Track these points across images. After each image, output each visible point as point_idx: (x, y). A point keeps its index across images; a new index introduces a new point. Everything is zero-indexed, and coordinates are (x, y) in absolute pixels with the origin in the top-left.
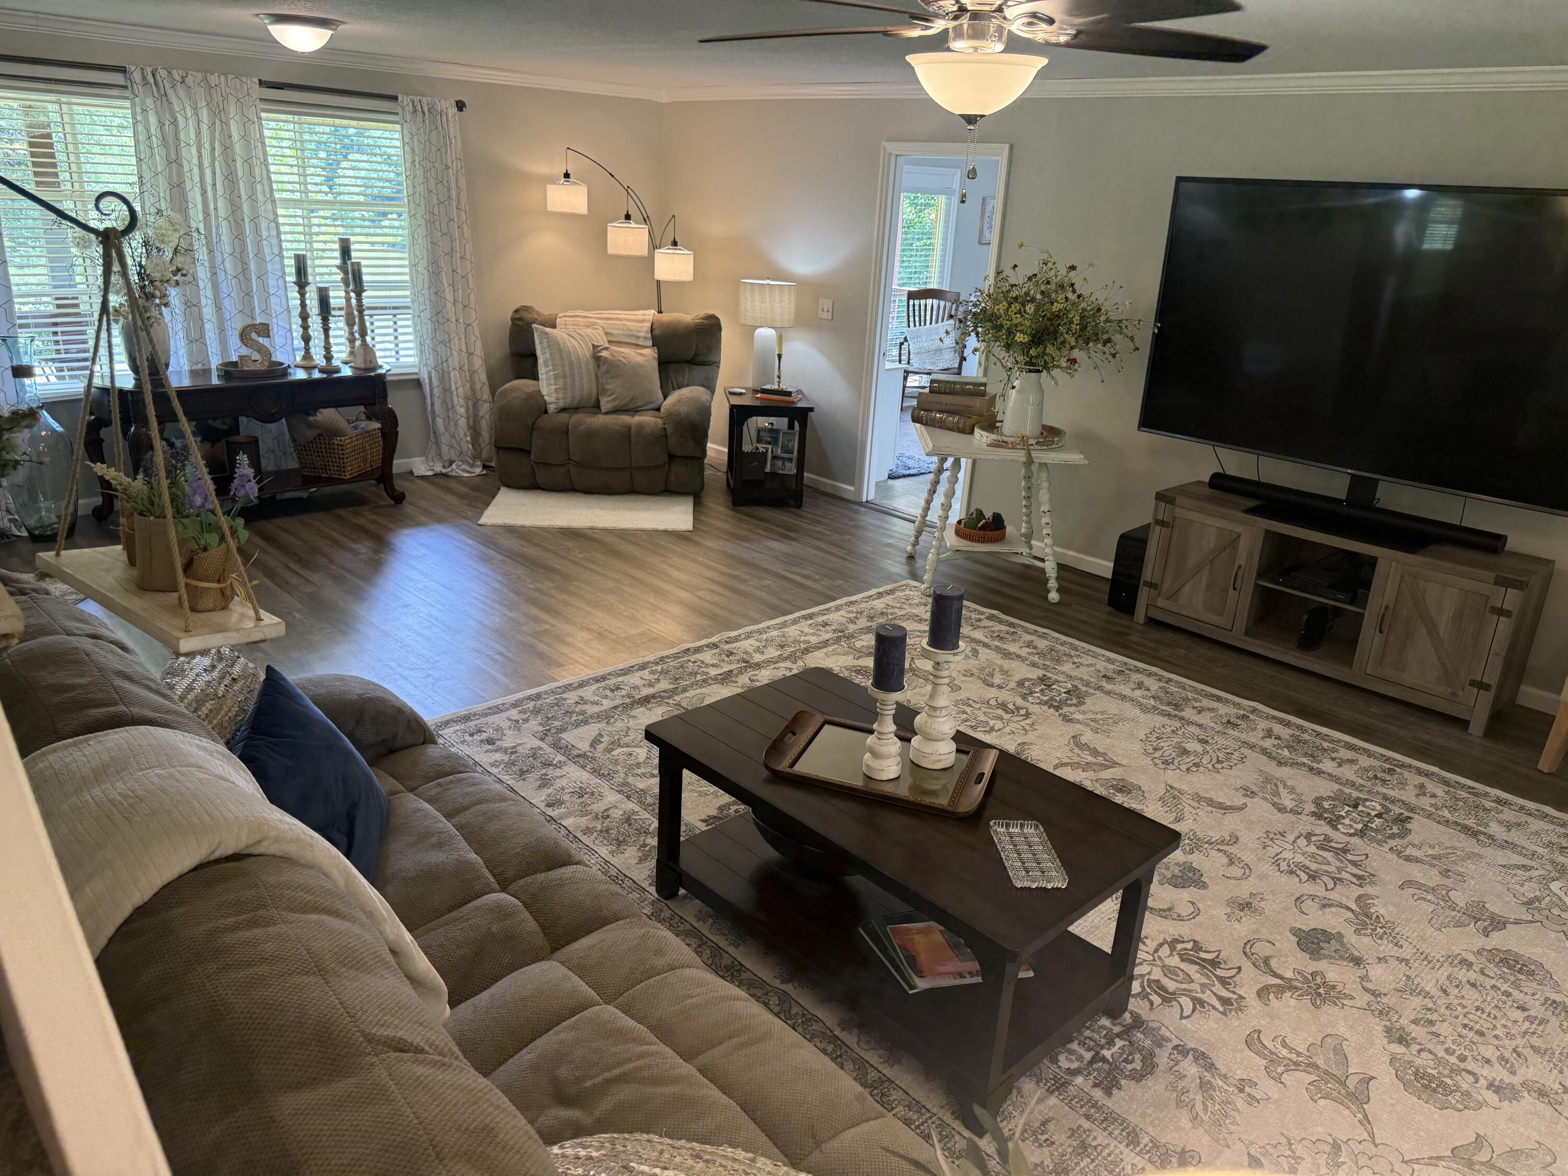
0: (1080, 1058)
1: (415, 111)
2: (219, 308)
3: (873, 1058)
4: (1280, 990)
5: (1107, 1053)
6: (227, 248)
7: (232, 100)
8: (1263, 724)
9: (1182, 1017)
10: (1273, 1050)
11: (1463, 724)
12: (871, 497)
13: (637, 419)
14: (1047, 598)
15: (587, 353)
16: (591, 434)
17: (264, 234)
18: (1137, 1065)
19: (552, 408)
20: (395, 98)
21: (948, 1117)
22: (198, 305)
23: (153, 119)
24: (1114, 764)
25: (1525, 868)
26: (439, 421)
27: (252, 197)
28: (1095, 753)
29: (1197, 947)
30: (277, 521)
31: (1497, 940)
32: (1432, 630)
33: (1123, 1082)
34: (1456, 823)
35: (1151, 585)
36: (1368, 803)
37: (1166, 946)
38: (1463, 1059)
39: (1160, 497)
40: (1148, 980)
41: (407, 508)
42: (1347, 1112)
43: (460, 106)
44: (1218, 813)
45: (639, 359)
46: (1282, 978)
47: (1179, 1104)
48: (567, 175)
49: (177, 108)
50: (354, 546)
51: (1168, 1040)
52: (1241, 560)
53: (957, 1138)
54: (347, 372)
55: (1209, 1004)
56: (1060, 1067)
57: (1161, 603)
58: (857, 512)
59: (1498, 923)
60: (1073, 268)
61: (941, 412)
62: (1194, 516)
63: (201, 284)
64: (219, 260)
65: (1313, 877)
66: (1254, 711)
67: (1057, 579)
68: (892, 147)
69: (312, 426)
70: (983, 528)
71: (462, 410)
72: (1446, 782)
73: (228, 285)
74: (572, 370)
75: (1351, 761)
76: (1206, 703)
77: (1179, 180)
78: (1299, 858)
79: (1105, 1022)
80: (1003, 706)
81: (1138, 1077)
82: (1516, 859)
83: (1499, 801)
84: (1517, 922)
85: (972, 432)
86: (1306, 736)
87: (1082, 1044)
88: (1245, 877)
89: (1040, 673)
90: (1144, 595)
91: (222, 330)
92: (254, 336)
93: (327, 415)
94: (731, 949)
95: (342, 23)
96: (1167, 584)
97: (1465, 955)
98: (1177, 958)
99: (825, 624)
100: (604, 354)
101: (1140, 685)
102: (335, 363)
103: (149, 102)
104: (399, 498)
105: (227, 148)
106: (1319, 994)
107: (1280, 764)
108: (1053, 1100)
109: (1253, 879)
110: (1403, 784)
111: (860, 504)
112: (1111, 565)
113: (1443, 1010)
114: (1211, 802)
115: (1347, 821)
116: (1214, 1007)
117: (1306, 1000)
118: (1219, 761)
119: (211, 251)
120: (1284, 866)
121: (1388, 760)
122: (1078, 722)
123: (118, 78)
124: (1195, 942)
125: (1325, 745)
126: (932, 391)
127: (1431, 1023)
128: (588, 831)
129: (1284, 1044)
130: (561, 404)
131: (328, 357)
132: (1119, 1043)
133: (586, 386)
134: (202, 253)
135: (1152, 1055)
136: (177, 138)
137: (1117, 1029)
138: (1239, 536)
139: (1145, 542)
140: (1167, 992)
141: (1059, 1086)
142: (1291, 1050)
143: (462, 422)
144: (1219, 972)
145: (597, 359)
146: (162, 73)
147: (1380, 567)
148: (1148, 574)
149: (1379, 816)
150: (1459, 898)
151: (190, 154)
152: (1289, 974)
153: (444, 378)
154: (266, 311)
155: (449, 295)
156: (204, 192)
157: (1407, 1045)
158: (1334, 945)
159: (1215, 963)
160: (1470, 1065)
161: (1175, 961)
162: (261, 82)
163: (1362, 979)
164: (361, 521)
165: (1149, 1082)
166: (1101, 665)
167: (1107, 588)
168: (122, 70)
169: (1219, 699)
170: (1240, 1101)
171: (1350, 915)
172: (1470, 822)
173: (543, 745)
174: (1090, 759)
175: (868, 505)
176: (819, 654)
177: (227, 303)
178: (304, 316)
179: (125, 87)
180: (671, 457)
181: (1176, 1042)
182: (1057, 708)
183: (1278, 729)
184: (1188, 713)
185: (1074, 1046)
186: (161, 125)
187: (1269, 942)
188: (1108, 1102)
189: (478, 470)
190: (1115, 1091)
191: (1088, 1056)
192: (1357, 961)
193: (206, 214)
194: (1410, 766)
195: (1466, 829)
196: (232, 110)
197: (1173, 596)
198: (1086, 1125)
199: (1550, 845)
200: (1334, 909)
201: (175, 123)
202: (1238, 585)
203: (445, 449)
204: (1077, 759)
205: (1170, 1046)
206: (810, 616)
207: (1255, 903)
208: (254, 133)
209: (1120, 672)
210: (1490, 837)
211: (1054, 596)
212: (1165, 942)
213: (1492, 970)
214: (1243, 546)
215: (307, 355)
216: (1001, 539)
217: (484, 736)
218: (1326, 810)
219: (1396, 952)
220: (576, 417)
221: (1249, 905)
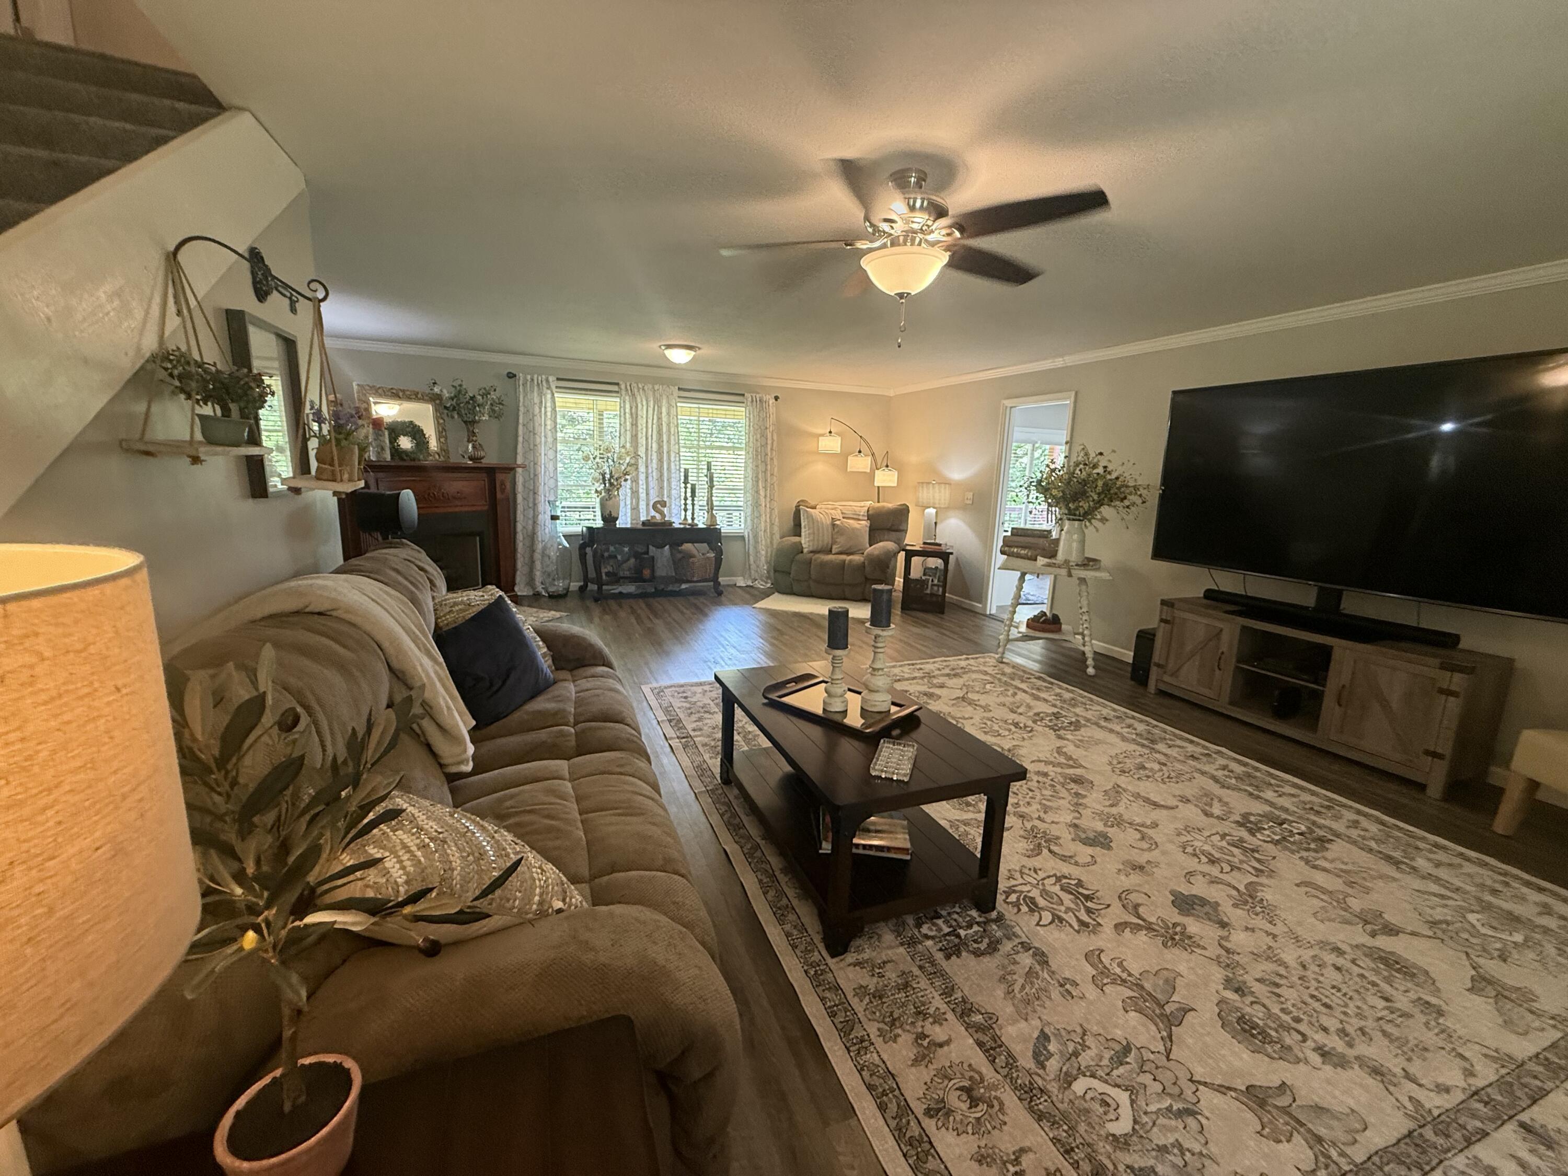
0: (940, 930)
1: (752, 401)
2: (647, 494)
3: (790, 893)
4: (1136, 928)
5: (962, 933)
6: (655, 466)
7: (664, 397)
8: (1222, 761)
9: (1038, 924)
10: (1108, 966)
11: (1422, 787)
12: (993, 612)
13: (851, 557)
14: (1085, 672)
15: (829, 522)
16: (823, 565)
17: (672, 459)
18: (983, 946)
19: (805, 550)
20: (743, 395)
21: (817, 939)
22: (637, 492)
23: (628, 406)
24: (1081, 766)
25: (1442, 897)
26: (751, 558)
27: (669, 442)
28: (1070, 758)
29: (1080, 884)
30: (658, 599)
31: (1383, 942)
32: (1385, 704)
33: (964, 954)
34: (1380, 852)
35: (1158, 665)
36: (1294, 824)
37: (1054, 878)
38: (1298, 1020)
39: (1164, 603)
40: (1025, 896)
41: (723, 598)
42: (1154, 1028)
43: (776, 398)
44: (1148, 808)
45: (858, 526)
46: (1144, 920)
47: (1002, 979)
48: (830, 432)
49: (639, 400)
50: (685, 611)
51: (1017, 936)
52: (1224, 648)
53: (816, 953)
54: (701, 526)
55: (1067, 922)
56: (920, 932)
57: (1167, 678)
58: (984, 620)
59: (1391, 931)
60: (1101, 454)
61: (1017, 547)
62: (1187, 615)
63: (641, 482)
64: (650, 471)
65: (1212, 861)
66: (1218, 752)
67: (1094, 659)
68: (1008, 403)
69: (680, 552)
70: (1044, 622)
71: (763, 553)
72: (1382, 823)
73: (653, 483)
74: (818, 530)
75: (1293, 795)
76: (1179, 742)
77: (1174, 392)
78: (1207, 848)
79: (974, 913)
80: (1016, 725)
81: (978, 954)
82: (1434, 888)
83: (1436, 845)
84: (1413, 934)
85: (1036, 560)
86: (1258, 774)
87: (946, 922)
88: (1150, 850)
89: (1055, 710)
90: (1154, 673)
91: (648, 505)
92: (659, 506)
93: (687, 546)
94: (743, 817)
95: (699, 349)
96: (1171, 665)
97: (1340, 945)
98: (1058, 887)
99: (921, 669)
100: (838, 522)
101: (1129, 726)
102: (696, 521)
103: (627, 398)
104: (720, 594)
105: (659, 419)
106: (1174, 939)
107: (1223, 787)
108: (901, 950)
109: (1156, 853)
110: (1337, 817)
111: (985, 615)
112: (1132, 654)
113: (1295, 979)
114: (1147, 800)
115: (1267, 832)
116: (1071, 925)
117: (1159, 940)
118: (1168, 777)
119: (647, 467)
120: (1189, 850)
121: (1330, 800)
122: (1068, 740)
123: (615, 388)
124: (1079, 880)
125: (1273, 781)
126: (1012, 534)
127: (1277, 985)
128: (705, 745)
129: (1120, 965)
130: (811, 549)
131: (693, 519)
132: (976, 928)
133: (827, 539)
134: (642, 469)
135: (998, 942)
136: (637, 414)
137: (978, 919)
138: (1221, 630)
139: (1154, 635)
140: (1037, 906)
141: (912, 943)
142: (1124, 970)
143: (763, 559)
144: (1089, 904)
145: (834, 525)
146: (634, 385)
147: (1336, 655)
148: (1156, 658)
149: (1301, 834)
150: (1355, 904)
151: (642, 422)
152: (1153, 920)
153: (756, 537)
154: (669, 496)
155: (762, 493)
156: (647, 439)
157: (1243, 995)
158: (1207, 908)
159: (1088, 898)
160: (1302, 1027)
161: (1056, 889)
162: (679, 389)
163: (1222, 938)
164: (696, 601)
165: (986, 959)
166: (1105, 712)
167: (1130, 669)
168: (617, 384)
169: (1192, 742)
170: (1055, 993)
171: (1235, 893)
172: (1397, 854)
173: (711, 703)
174: (1062, 760)
175: (991, 616)
176: (906, 683)
177: (651, 492)
178: (686, 499)
179: (617, 392)
180: (866, 579)
181: (1024, 939)
182: (1055, 731)
183: (1234, 766)
184: (1161, 747)
185: (940, 922)
186: (631, 408)
187: (1146, 894)
188: (944, 964)
189: (769, 585)
190: (954, 958)
191: (946, 930)
192: (1223, 925)
193: (647, 449)
194: (1351, 807)
195: (1388, 858)
196: (664, 402)
197: (1174, 674)
198: (916, 971)
199: (1482, 886)
200: (1220, 886)
201: (637, 407)
202: (1222, 666)
203: (753, 572)
204: (1053, 760)
205: (1018, 941)
206: (913, 665)
207: (1148, 868)
208: (673, 411)
209: (1118, 717)
210: (1414, 868)
211: (1091, 671)
212: (1055, 875)
213: (1366, 962)
214: (1225, 637)
215: (685, 519)
216: (1059, 630)
217: (685, 695)
218: (1251, 822)
219: (1268, 927)
220: (817, 556)
221: (1141, 868)
